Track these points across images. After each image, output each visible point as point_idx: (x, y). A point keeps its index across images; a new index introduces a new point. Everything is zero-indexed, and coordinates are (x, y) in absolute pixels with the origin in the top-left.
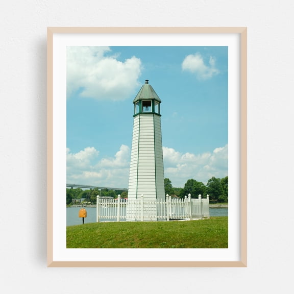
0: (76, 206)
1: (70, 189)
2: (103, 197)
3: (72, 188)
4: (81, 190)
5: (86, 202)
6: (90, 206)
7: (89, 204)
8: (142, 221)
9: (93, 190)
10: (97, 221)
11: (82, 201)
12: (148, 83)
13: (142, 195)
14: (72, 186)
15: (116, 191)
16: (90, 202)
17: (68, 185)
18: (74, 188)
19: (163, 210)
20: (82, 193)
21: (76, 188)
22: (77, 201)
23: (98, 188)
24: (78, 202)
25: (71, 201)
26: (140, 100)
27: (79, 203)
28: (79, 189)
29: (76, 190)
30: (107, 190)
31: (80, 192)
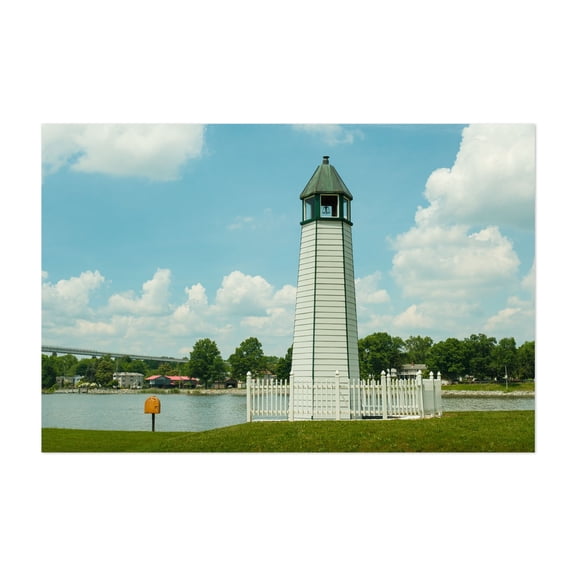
0: (66, 391)
1: (51, 357)
2: (123, 374)
3: (55, 354)
4: (75, 358)
5: (87, 384)
6: (96, 390)
7: (93, 388)
8: (338, 419)
9: (101, 360)
10: (249, 421)
11: (76, 382)
12: (327, 162)
13: (337, 372)
14: (55, 351)
15: (146, 361)
16: (93, 384)
17: (44, 349)
18: (59, 355)
19: (357, 400)
20: (76, 366)
21: (63, 355)
22: (66, 381)
23: (110, 355)
24: (68, 384)
25: (53, 382)
26: (317, 194)
27: (70, 386)
28: (69, 357)
29: (63, 358)
30: (128, 359)
31: (71, 363)
